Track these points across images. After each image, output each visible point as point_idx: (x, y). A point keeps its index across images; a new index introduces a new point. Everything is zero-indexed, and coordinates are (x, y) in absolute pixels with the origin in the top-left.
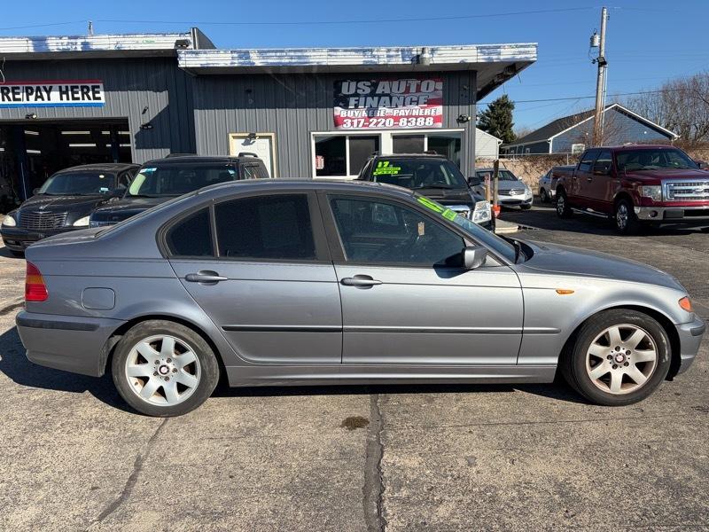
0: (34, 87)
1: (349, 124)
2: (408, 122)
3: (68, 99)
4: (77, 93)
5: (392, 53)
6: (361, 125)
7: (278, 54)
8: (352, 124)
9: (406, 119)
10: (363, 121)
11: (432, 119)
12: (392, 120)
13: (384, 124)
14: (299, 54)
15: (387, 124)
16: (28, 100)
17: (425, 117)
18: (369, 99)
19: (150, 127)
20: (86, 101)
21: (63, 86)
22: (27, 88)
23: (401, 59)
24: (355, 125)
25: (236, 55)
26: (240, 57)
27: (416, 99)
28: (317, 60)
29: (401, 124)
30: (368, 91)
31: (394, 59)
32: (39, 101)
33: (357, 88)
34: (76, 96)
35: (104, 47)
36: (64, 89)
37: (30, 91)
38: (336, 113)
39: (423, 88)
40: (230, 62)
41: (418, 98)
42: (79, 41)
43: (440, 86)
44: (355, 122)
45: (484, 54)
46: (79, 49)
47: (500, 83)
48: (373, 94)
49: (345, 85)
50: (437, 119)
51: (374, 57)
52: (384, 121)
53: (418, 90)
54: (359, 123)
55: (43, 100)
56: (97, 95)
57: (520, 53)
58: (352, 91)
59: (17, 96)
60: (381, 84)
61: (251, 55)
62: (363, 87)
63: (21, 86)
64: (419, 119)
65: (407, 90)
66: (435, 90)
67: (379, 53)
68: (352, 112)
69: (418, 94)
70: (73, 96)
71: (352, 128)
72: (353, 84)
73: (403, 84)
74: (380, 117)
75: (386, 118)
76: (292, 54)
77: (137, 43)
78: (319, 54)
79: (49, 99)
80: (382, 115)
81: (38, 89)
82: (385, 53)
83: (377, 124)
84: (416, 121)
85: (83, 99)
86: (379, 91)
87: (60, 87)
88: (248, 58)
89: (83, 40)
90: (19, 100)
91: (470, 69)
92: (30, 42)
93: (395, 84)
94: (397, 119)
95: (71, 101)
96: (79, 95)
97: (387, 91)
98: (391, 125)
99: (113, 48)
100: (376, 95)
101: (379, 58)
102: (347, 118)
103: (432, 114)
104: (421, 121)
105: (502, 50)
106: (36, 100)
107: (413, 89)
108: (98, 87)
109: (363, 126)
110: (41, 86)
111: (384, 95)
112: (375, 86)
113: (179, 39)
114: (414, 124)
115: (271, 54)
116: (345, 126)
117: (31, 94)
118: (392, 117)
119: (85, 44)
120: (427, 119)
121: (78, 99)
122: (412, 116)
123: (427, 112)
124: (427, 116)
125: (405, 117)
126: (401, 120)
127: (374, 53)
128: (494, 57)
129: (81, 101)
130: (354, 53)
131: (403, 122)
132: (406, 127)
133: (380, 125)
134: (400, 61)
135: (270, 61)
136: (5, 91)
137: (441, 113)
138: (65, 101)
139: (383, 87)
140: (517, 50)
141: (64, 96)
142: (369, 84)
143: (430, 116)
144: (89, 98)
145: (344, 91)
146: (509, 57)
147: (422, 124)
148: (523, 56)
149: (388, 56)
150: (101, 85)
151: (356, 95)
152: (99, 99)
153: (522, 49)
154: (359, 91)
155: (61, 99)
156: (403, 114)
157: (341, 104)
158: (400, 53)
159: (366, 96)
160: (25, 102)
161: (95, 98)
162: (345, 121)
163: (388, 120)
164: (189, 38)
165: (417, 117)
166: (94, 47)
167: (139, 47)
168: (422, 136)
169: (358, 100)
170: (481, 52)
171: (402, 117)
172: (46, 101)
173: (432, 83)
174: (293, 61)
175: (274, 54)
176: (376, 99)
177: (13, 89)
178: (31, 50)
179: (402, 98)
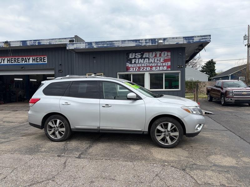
0: (24, 58)
1: (132, 70)
2: (156, 68)
3: (35, 62)
4: (38, 60)
5: (147, 41)
6: (137, 70)
7: (103, 43)
8: (133, 69)
9: (155, 67)
10: (137, 68)
11: (166, 67)
12: (149, 68)
13: (146, 69)
14: (111, 43)
15: (147, 69)
16: (22, 62)
17: (163, 66)
18: (140, 60)
19: (61, 71)
20: (41, 63)
21: (34, 58)
22: (22, 58)
23: (151, 43)
24: (134, 70)
25: (87, 44)
26: (88, 45)
27: (159, 59)
28: (118, 45)
29: (153, 69)
30: (140, 56)
31: (148, 44)
32: (26, 63)
33: (135, 56)
34: (38, 61)
35: (45, 44)
36: (34, 59)
37: (23, 59)
38: (127, 65)
39: (162, 55)
40: (85, 47)
41: (160, 59)
42: (37, 42)
43: (169, 54)
44: (134, 68)
45: (187, 40)
46: (37, 44)
47: (198, 53)
48: (141, 58)
49: (130, 55)
50: (168, 67)
51: (140, 43)
52: (146, 68)
53: (160, 55)
54: (136, 69)
55: (27, 62)
56: (44, 61)
57: (203, 39)
58: (133, 57)
59: (19, 61)
60: (145, 54)
61: (93, 44)
62: (138, 55)
63: (20, 58)
64: (160, 67)
65: (156, 56)
66: (167, 55)
67: (142, 41)
68: (133, 65)
69: (160, 57)
70: (37, 61)
71: (133, 71)
72: (134, 54)
73: (154, 54)
74: (144, 67)
75: (147, 67)
76: (108, 43)
77: (56, 42)
78: (119, 42)
79: (29, 62)
80: (145, 66)
81: (26, 58)
82: (144, 41)
83: (143, 69)
84: (159, 68)
85: (40, 62)
86: (144, 56)
87: (33, 58)
88: (92, 45)
89: (38, 41)
90: (19, 62)
91: (182, 46)
92: (21, 42)
93: (151, 53)
94: (151, 67)
95: (36, 63)
96: (39, 61)
97: (147, 56)
98: (149, 69)
99: (48, 44)
100: (143, 58)
101: (142, 43)
102: (131, 67)
103: (166, 65)
104: (161, 68)
105: (194, 38)
106: (25, 62)
107: (158, 55)
108: (45, 58)
109: (138, 70)
110: (27, 58)
111: (146, 58)
112: (142, 55)
113: (70, 40)
114: (158, 69)
115: (100, 43)
116: (130, 70)
117: (23, 60)
118: (149, 66)
119: (39, 43)
120: (164, 67)
121: (38, 62)
122: (158, 66)
123: (164, 64)
124: (164, 66)
125: (155, 66)
126: (153, 68)
127: (140, 41)
128: (191, 41)
129: (39, 63)
130: (132, 42)
131: (154, 68)
132: (155, 71)
133: (144, 70)
134: (151, 44)
135: (99, 46)
136: (15, 59)
137: (170, 65)
138: (34, 63)
139: (146, 55)
140: (201, 38)
141: (34, 61)
142: (140, 54)
143: (165, 66)
144: (42, 62)
145: (130, 57)
146: (198, 41)
147: (162, 69)
148: (204, 40)
149: (146, 42)
150: (46, 57)
151: (135, 58)
152: (45, 62)
153: (204, 37)
154: (136, 57)
155: (33, 62)
156: (154, 65)
157: (129, 62)
158: (151, 41)
159: (139, 59)
160: (21, 63)
161: (44, 62)
162: (130, 68)
163: (148, 68)
164: (74, 39)
165: (159, 66)
166: (42, 44)
167: (57, 43)
168: (162, 74)
169: (136, 60)
170: (185, 39)
171: (153, 66)
172: (28, 63)
173: (166, 53)
174: (108, 45)
175: (101, 43)
176: (143, 59)
177: (18, 59)
178: (21, 45)
179: (153, 59)
